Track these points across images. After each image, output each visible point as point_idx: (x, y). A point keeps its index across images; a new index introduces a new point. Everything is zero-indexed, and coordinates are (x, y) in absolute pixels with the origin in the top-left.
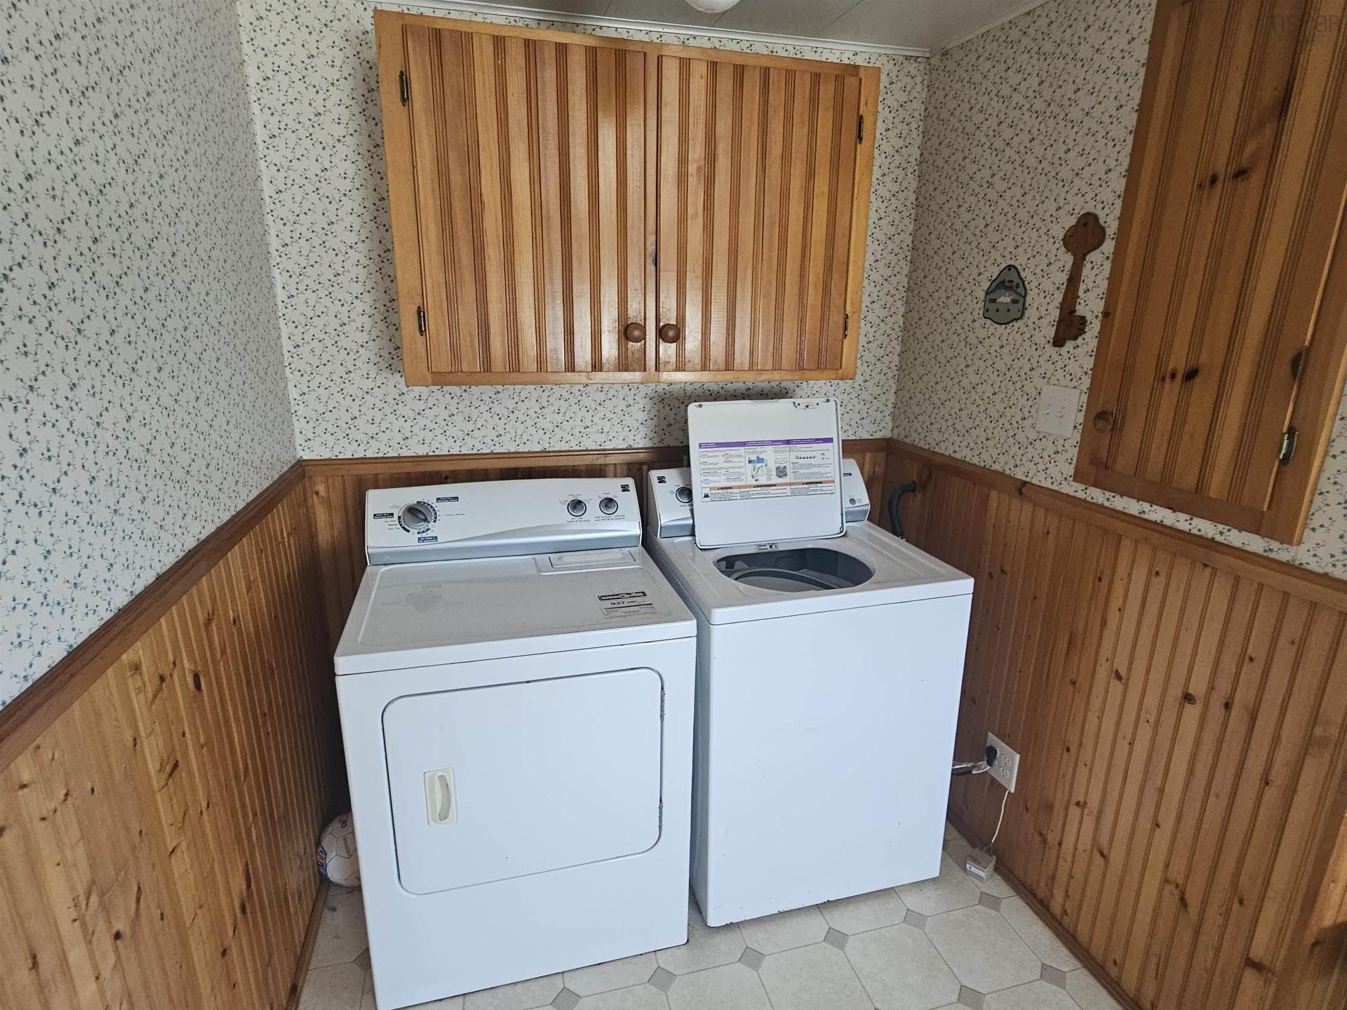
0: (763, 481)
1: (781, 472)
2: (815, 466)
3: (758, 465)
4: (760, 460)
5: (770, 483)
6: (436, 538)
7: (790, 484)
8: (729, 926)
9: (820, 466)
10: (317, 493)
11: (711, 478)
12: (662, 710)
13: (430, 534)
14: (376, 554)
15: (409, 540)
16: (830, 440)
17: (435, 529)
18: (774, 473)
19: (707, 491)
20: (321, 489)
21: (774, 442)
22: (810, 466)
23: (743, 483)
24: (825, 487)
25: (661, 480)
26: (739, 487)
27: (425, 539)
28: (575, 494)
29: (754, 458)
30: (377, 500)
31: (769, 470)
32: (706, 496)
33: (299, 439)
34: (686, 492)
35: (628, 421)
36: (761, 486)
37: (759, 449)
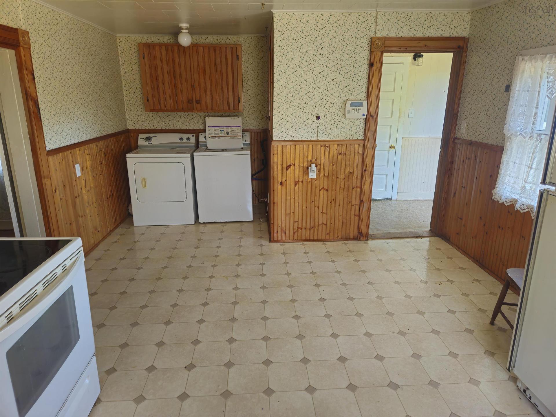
0: (223, 135)
1: (228, 133)
2: (236, 132)
3: (222, 132)
4: (223, 130)
5: (225, 135)
6: (151, 143)
7: (230, 136)
8: (204, 223)
9: (237, 132)
10: (131, 136)
11: (211, 134)
12: (185, 171)
13: (150, 142)
14: (141, 146)
15: (146, 143)
16: (240, 126)
17: (151, 142)
18: (226, 133)
19: (210, 137)
20: (132, 135)
21: (226, 127)
22: (235, 132)
23: (219, 135)
24: (239, 137)
25: (201, 135)
26: (218, 136)
27: (149, 143)
28: (181, 136)
29: (221, 130)
30: (141, 136)
31: (225, 133)
32: (210, 138)
33: (128, 124)
34: (205, 137)
35: (199, 123)
36: (223, 136)
37: (222, 128)
